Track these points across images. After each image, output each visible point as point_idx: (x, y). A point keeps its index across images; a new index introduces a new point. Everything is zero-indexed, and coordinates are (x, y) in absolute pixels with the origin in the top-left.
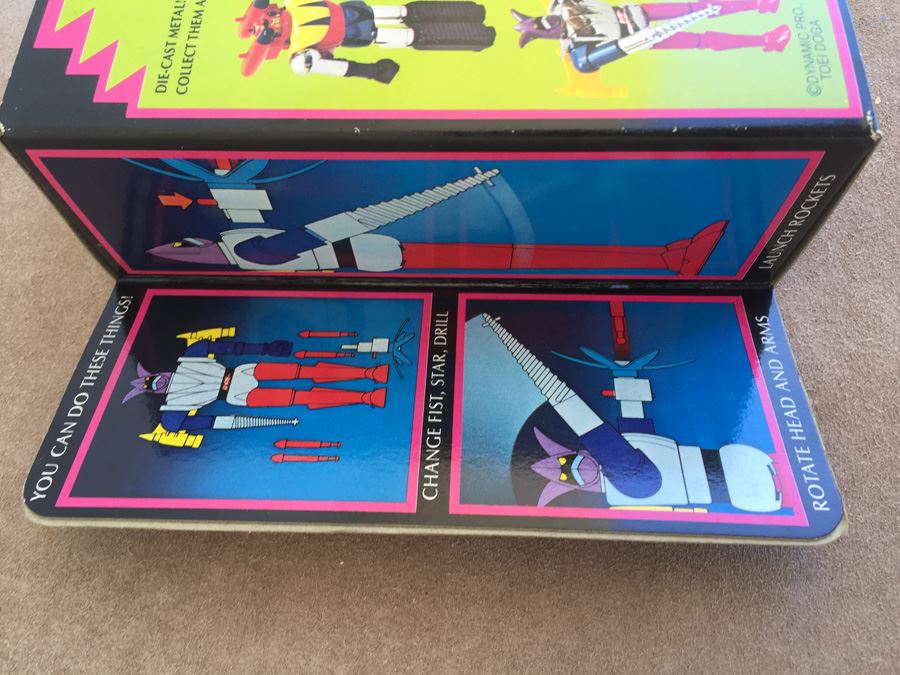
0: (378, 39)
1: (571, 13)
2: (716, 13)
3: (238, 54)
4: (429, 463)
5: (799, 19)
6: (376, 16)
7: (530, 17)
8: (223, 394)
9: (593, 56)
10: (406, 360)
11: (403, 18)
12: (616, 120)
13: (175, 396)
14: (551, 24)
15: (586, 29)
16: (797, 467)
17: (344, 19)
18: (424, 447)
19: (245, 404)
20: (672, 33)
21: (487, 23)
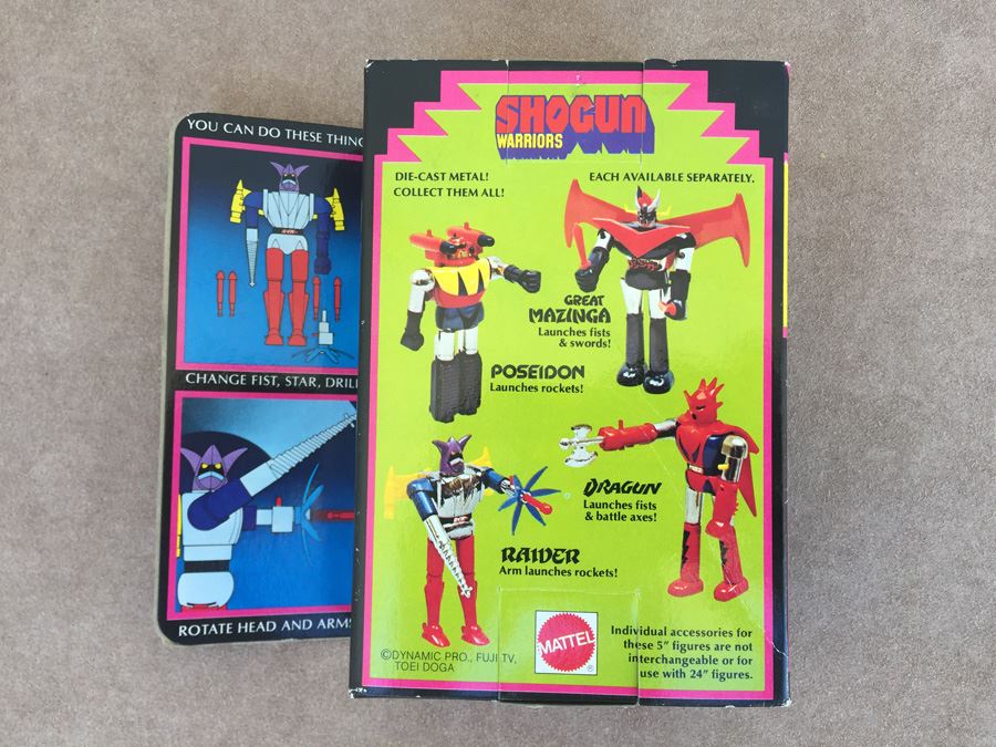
0: (443, 334)
1: (466, 481)
2: (463, 593)
3: (431, 228)
4: (217, 378)
5: (456, 656)
6: (467, 331)
7: (462, 449)
8: (278, 231)
9: (422, 495)
10: (310, 358)
11: (464, 352)
12: (366, 508)
13: (277, 197)
14: (455, 465)
15: (448, 492)
16: (217, 622)
17: (466, 305)
18: (230, 374)
19: (269, 247)
20: (443, 556)
21: (458, 417)
